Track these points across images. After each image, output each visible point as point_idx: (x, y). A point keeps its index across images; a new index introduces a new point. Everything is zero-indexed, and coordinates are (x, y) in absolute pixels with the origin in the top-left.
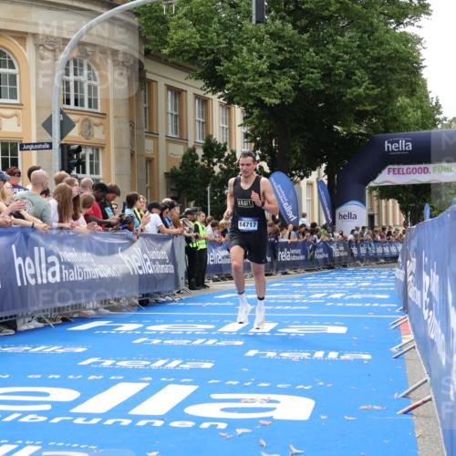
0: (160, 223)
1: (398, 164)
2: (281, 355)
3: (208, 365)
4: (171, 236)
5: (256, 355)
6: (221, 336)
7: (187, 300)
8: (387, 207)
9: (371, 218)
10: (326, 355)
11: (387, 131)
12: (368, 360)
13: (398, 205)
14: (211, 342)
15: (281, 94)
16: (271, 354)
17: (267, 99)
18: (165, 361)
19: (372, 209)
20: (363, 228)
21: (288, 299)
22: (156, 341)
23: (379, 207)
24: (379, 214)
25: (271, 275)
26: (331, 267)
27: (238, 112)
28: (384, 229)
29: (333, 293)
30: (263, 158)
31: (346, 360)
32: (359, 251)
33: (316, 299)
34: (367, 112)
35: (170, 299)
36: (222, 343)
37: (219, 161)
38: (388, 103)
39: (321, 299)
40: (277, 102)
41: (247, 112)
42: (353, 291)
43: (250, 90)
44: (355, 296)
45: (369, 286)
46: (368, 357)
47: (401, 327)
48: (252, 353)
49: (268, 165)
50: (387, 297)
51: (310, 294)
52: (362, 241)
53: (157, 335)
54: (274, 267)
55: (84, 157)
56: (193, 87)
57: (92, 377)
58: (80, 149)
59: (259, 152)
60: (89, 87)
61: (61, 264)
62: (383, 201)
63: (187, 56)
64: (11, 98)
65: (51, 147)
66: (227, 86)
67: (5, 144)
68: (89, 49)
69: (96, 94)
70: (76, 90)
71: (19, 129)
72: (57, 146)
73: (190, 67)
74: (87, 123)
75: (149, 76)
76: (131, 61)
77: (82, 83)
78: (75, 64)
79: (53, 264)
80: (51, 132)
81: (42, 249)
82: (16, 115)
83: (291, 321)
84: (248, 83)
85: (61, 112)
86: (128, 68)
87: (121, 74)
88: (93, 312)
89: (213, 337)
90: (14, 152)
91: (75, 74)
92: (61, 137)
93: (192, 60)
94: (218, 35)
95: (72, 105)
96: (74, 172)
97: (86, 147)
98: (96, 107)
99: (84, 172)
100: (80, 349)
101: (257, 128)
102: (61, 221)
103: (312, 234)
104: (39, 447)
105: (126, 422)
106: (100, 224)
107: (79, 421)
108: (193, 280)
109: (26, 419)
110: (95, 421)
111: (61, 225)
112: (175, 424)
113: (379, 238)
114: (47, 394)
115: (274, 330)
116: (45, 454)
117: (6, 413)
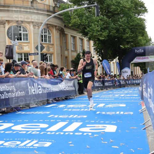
1: (139, 56)
2: (107, 113)
3: (85, 117)
5: (99, 113)
6: (88, 108)
7: (79, 98)
8: (136, 69)
9: (132, 72)
10: (120, 113)
11: (136, 47)
13: (139, 68)
14: (86, 110)
15: (104, 36)
16: (104, 113)
17: (100, 38)
18: (73, 116)
19: (132, 70)
20: (130, 75)
21: (108, 97)
22: (70, 110)
23: (134, 69)
24: (134, 71)
25: (103, 90)
26: (120, 87)
27: (92, 43)
28: (136, 75)
29: (121, 95)
30: (99, 56)
32: (128, 82)
34: (130, 41)
35: (73, 97)
38: (136, 38)
39: (118, 96)
40: (104, 39)
41: (95, 42)
42: (127, 94)
43: (95, 36)
44: (128, 95)
45: (132, 92)
46: (132, 113)
47: (142, 104)
48: (98, 113)
49: (101, 58)
50: (137, 95)
51: (115, 95)
52: (129, 79)
53: (70, 108)
54: (104, 87)
55: (47, 57)
56: (79, 36)
57: (52, 121)
58: (46, 55)
59: (98, 54)
60: (49, 36)
61: (42, 88)
62: (135, 67)
63: (76, 27)
64: (26, 40)
65: (38, 54)
66: (89, 35)
67: (25, 54)
68: (48, 25)
69: (50, 38)
70: (45, 38)
71: (29, 49)
72: (39, 54)
73: (78, 30)
74: (48, 47)
75: (66, 33)
76: (61, 29)
77: (46, 36)
78: (44, 30)
79: (40, 88)
80: (38, 50)
81: (36, 84)
82: (28, 45)
83: (109, 103)
84: (95, 34)
85: (41, 44)
86: (59, 30)
87: (58, 32)
88: (51, 102)
89: (86, 108)
90: (28, 56)
91: (45, 33)
92: (41, 51)
93: (78, 28)
94: (85, 20)
95: (44, 42)
96: (45, 61)
97: (48, 54)
98: (51, 42)
99: (48, 61)
100: (48, 113)
101: (97, 47)
102: (41, 75)
103: (115, 78)
104: (37, 141)
105: (62, 133)
106: (53, 76)
107: (49, 133)
108: (80, 92)
109: (33, 133)
110: (53, 133)
111: (41, 77)
112: (76, 134)
113: (134, 78)
114: (39, 126)
115: (104, 106)
116: (39, 143)
117: (28, 131)
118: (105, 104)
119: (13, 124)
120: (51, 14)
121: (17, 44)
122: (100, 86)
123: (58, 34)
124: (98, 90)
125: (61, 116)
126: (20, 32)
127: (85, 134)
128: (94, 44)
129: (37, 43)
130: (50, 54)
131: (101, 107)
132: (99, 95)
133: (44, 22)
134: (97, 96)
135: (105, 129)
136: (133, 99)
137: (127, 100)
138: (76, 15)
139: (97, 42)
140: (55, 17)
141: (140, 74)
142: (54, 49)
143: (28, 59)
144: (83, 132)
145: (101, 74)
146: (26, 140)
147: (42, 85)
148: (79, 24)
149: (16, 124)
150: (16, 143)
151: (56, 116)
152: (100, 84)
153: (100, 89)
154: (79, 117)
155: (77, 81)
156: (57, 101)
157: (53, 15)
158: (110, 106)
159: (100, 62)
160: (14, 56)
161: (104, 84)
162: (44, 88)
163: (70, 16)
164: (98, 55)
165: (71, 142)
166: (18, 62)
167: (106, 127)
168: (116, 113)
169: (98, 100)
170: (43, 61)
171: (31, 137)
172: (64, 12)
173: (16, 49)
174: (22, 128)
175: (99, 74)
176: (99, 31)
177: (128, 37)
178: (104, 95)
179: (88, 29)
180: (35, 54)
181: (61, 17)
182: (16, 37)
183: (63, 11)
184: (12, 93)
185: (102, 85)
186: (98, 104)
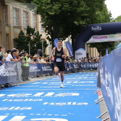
0: (11, 57)
1: (97, 35)
2: (56, 104)
3: (30, 108)
4: (16, 62)
5: (47, 104)
6: (34, 98)
7: (22, 85)
8: (93, 50)
9: (87, 54)
10: (72, 103)
11: (92, 23)
12: (87, 105)
13: (97, 50)
14: (31, 100)
15: (55, 10)
16: (52, 104)
17: (50, 13)
18: (14, 107)
19: (88, 51)
20: (85, 58)
21: (58, 84)
22: (11, 100)
23: (90, 50)
24: (90, 53)
25: (52, 75)
26: (73, 72)
27: (39, 17)
28: (92, 58)
29: (74, 81)
30: (49, 33)
31: (79, 105)
32: (83, 66)
33: (68, 83)
34: (85, 16)
35: (16, 85)
36: (35, 100)
37: (33, 35)
38: (93, 13)
39: (70, 83)
41: (42, 17)
42: (81, 80)
43: (44, 9)
44: (82, 82)
45: (87, 79)
46: (87, 104)
47: (98, 93)
48: (45, 103)
49: (51, 36)
50: (93, 82)
51: (66, 82)
52: (84, 62)
53: (11, 98)
59: (47, 31)
62: (92, 48)
75: (6, 4)
83: (60, 92)
89: (31, 98)
101: (46, 22)
103: (67, 61)
108: (24, 78)
113: (90, 61)
115: (53, 95)
122: (48, 71)
124: (46, 76)
131: (50, 97)
132: (47, 82)
134: (45, 83)
136: (87, 87)
137: (80, 87)
139: (46, 17)
141: (97, 56)
152: (48, 68)
153: (48, 74)
154: (22, 109)
158: (60, 95)
159: (49, 41)
161: (53, 68)
164: (47, 33)
168: (67, 103)
177: (82, 10)
178: (53, 82)
185: (51, 70)
186: (46, 93)
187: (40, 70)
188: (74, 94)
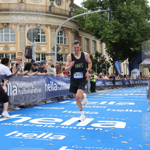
1: (148, 58)
2: (117, 110)
3: (97, 113)
6: (100, 105)
7: (91, 95)
9: (141, 73)
10: (129, 110)
13: (148, 70)
14: (97, 107)
15: (116, 39)
16: (114, 110)
17: (112, 41)
18: (85, 112)
19: (141, 71)
20: (139, 76)
21: (118, 95)
23: (143, 70)
24: (143, 72)
25: (113, 89)
26: (129, 87)
27: (104, 45)
28: (144, 76)
29: (131, 94)
30: (111, 57)
31: (134, 112)
32: (137, 82)
33: (126, 95)
36: (100, 107)
37: (99, 58)
40: (115, 42)
41: (107, 44)
42: (136, 93)
43: (107, 39)
44: (137, 95)
45: (141, 92)
46: (141, 111)
48: (108, 110)
49: (112, 59)
50: (145, 95)
51: (124, 94)
52: (138, 79)
54: (114, 87)
55: (63, 57)
56: (92, 38)
57: (66, 116)
58: (62, 55)
59: (110, 55)
60: (64, 38)
61: (57, 86)
62: (144, 68)
63: (90, 30)
64: (44, 42)
65: (54, 55)
66: (101, 38)
67: (42, 54)
68: (64, 28)
69: (66, 40)
70: (61, 39)
71: (46, 50)
72: (56, 54)
73: (91, 32)
74: (63, 48)
75: (80, 35)
76: (75, 32)
77: (62, 38)
78: (61, 33)
79: (55, 86)
80: (54, 51)
81: (52, 82)
82: (45, 46)
83: (119, 101)
84: (107, 37)
85: (57, 45)
86: (74, 33)
87: (73, 35)
88: (65, 98)
89: (98, 105)
90: (45, 56)
91: (61, 35)
92: (57, 52)
93: (92, 31)
94: (99, 24)
95: (60, 44)
96: (60, 61)
97: (64, 54)
98: (66, 44)
99: (63, 61)
100: (62, 108)
101: (109, 49)
102: (57, 74)
103: (124, 78)
104: (52, 134)
105: (75, 128)
106: (67, 75)
107: (63, 127)
108: (92, 90)
109: (49, 126)
110: (67, 127)
111: (57, 75)
112: (88, 129)
113: (143, 79)
114: (54, 120)
115: (114, 104)
116: (54, 136)
117: (44, 125)
118: (115, 102)
119: (31, 118)
120: (67, 18)
121: (36, 45)
122: (110, 85)
123: (73, 36)
124: (109, 89)
125: (74, 112)
126: (39, 34)
127: (96, 129)
128: (106, 46)
129: (54, 44)
130: (65, 55)
131: (112, 105)
132: (109, 93)
133: (60, 26)
134: (108, 95)
135: (115, 125)
137: (135, 98)
138: (90, 19)
139: (109, 44)
140: (71, 21)
141: (148, 75)
142: (69, 50)
143: (45, 59)
144: (95, 128)
145: (112, 74)
146: (42, 133)
147: (57, 83)
148: (93, 27)
149: (33, 118)
150: (33, 135)
151: (70, 112)
152: (111, 83)
153: (110, 88)
154: (91, 113)
155: (90, 81)
156: (71, 98)
157: (69, 19)
158: (120, 104)
159: (111, 62)
160: (33, 56)
161: (114, 83)
162: (59, 86)
163: (84, 20)
164: (110, 57)
165: (83, 136)
166: (36, 62)
167: (116, 123)
168: (125, 110)
169: (109, 98)
170: (59, 61)
171: (47, 130)
172: (79, 17)
173: (35, 50)
174: (38, 121)
175: (110, 74)
176: (111, 35)
178: (114, 94)
179: (101, 32)
180: (51, 54)
181: (77, 21)
182: (35, 38)
183: (78, 15)
184: (31, 90)
185: (112, 84)
186: (109, 102)
187: (104, 85)
188: (130, 104)
